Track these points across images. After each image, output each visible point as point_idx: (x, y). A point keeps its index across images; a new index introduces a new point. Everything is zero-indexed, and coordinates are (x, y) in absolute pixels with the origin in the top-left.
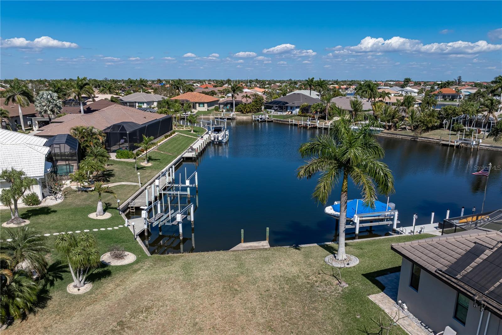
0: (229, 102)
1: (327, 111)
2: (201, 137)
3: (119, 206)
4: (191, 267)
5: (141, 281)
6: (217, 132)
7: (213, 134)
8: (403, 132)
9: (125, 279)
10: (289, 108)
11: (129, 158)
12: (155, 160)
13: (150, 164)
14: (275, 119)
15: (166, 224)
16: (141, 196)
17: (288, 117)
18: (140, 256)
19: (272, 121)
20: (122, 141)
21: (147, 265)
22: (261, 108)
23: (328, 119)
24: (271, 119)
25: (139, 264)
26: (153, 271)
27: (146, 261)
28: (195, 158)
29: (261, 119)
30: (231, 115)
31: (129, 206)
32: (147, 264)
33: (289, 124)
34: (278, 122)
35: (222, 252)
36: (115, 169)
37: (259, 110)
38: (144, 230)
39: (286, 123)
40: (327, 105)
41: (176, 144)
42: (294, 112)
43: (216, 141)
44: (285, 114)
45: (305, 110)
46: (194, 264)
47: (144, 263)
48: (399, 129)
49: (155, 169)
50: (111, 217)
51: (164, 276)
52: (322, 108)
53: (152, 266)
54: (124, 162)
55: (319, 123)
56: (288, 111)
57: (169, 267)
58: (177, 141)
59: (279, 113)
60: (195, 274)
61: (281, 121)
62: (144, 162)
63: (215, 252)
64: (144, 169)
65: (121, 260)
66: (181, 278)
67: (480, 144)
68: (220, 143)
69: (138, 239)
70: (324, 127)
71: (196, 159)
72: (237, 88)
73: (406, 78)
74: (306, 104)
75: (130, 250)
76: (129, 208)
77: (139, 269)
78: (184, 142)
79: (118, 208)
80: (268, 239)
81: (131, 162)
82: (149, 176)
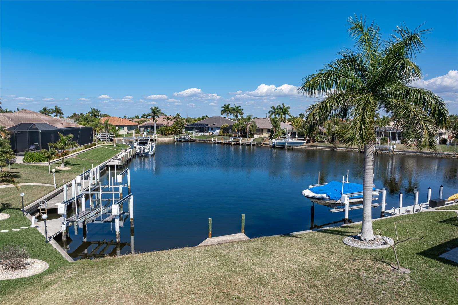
0: (149, 125)
1: (248, 129)
2: (124, 150)
3: (23, 207)
4: (147, 271)
5: (57, 301)
6: (142, 145)
7: (138, 146)
8: (322, 144)
9: (25, 301)
10: (210, 129)
11: (41, 162)
12: (74, 164)
13: (67, 168)
14: (197, 139)
15: (95, 222)
16: (57, 197)
17: (209, 136)
18: (55, 263)
19: (194, 141)
20: (32, 147)
21: (68, 275)
22: (182, 131)
23: (249, 137)
24: (193, 139)
25: (53, 274)
26: (80, 283)
27: (67, 269)
28: (121, 165)
29: (183, 139)
30: (153, 137)
31: (39, 208)
32: (68, 273)
33: (211, 143)
34: (201, 141)
35: (187, 248)
36: (22, 172)
37: (180, 132)
38: (61, 233)
39: (209, 142)
40: (248, 123)
41: (98, 154)
42: (215, 133)
43: (142, 153)
44: (206, 134)
45: (226, 131)
46: (150, 266)
47: (64, 272)
48: (317, 142)
49: (74, 172)
50: (9, 218)
51: (102, 289)
52: (243, 127)
53: (78, 276)
54: (34, 166)
55: (241, 140)
56: (209, 132)
57: (108, 275)
58: (99, 151)
59: (200, 134)
60: (157, 280)
61: (204, 141)
62: (60, 166)
63: (177, 249)
64: (60, 172)
65: (19, 270)
66: (133, 288)
67: (395, 150)
68: (146, 155)
69: (52, 242)
70: (246, 143)
71: (122, 167)
72: (157, 111)
73: (301, 113)
74: (226, 125)
75: (38, 256)
76: (39, 211)
77: (54, 282)
78: (106, 153)
79: (22, 209)
80: (244, 230)
81: (43, 166)
82: (67, 179)
